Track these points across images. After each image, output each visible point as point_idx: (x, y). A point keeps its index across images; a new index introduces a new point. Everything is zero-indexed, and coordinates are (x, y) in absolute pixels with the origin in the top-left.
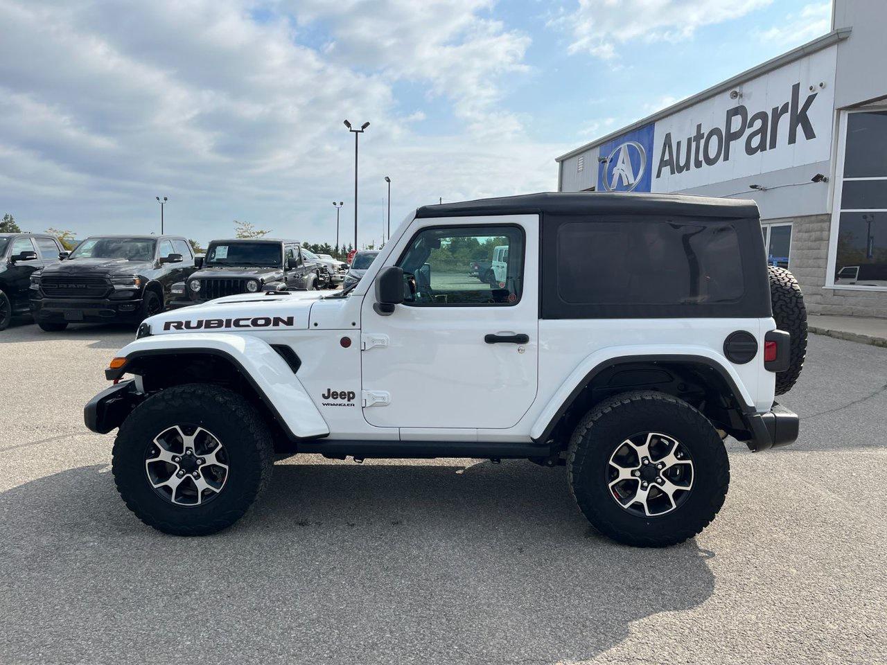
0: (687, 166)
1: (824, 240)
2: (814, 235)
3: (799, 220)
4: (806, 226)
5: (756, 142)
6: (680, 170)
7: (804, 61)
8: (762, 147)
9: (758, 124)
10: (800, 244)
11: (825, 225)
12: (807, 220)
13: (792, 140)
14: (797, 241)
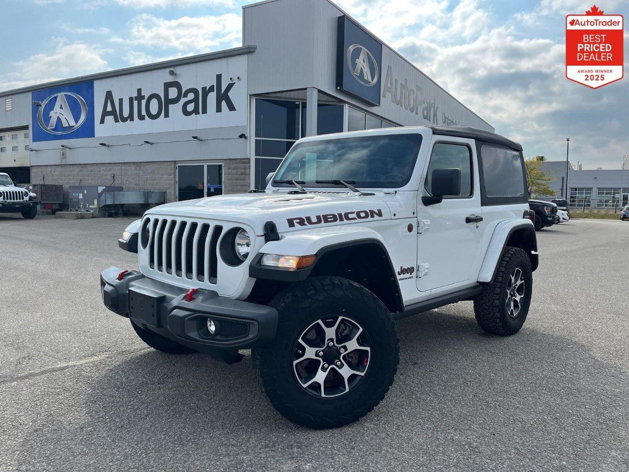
0: (131, 117)
1: (247, 174)
2: (240, 171)
3: (228, 161)
4: (233, 166)
5: (191, 107)
6: (124, 120)
7: (224, 61)
8: (196, 111)
9: (191, 96)
10: (230, 176)
11: (247, 165)
12: (234, 161)
13: (219, 109)
14: (228, 174)
